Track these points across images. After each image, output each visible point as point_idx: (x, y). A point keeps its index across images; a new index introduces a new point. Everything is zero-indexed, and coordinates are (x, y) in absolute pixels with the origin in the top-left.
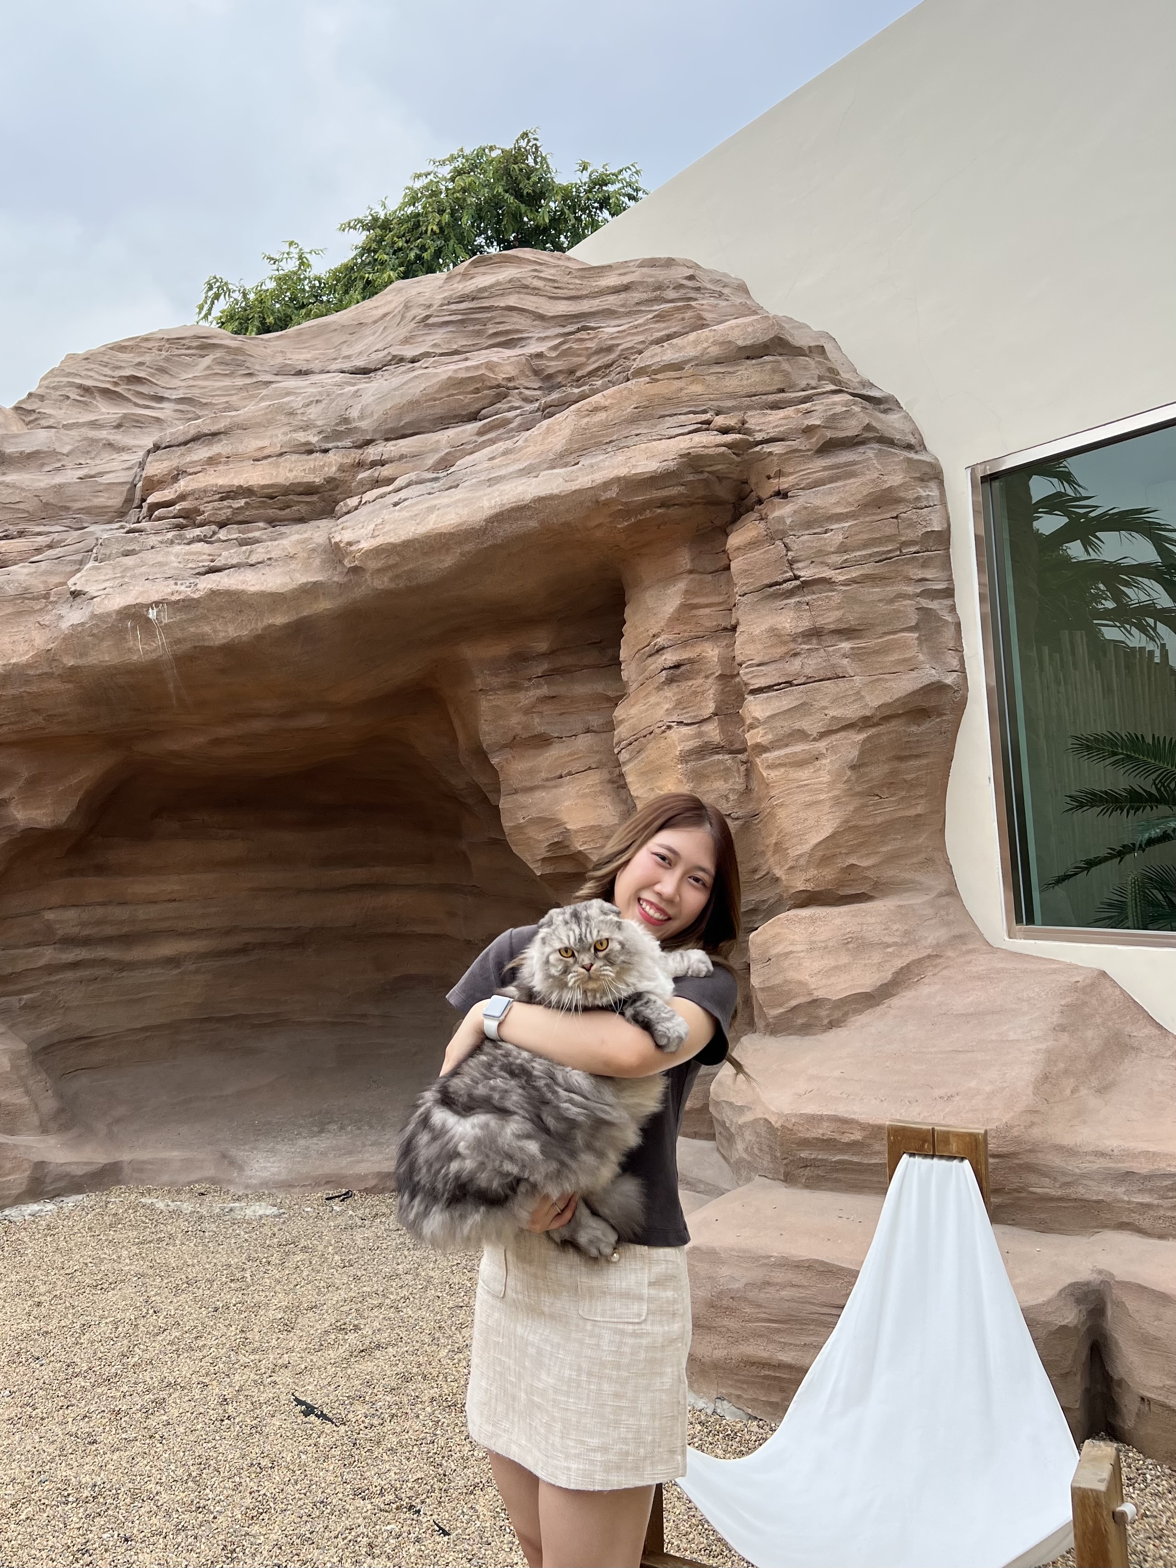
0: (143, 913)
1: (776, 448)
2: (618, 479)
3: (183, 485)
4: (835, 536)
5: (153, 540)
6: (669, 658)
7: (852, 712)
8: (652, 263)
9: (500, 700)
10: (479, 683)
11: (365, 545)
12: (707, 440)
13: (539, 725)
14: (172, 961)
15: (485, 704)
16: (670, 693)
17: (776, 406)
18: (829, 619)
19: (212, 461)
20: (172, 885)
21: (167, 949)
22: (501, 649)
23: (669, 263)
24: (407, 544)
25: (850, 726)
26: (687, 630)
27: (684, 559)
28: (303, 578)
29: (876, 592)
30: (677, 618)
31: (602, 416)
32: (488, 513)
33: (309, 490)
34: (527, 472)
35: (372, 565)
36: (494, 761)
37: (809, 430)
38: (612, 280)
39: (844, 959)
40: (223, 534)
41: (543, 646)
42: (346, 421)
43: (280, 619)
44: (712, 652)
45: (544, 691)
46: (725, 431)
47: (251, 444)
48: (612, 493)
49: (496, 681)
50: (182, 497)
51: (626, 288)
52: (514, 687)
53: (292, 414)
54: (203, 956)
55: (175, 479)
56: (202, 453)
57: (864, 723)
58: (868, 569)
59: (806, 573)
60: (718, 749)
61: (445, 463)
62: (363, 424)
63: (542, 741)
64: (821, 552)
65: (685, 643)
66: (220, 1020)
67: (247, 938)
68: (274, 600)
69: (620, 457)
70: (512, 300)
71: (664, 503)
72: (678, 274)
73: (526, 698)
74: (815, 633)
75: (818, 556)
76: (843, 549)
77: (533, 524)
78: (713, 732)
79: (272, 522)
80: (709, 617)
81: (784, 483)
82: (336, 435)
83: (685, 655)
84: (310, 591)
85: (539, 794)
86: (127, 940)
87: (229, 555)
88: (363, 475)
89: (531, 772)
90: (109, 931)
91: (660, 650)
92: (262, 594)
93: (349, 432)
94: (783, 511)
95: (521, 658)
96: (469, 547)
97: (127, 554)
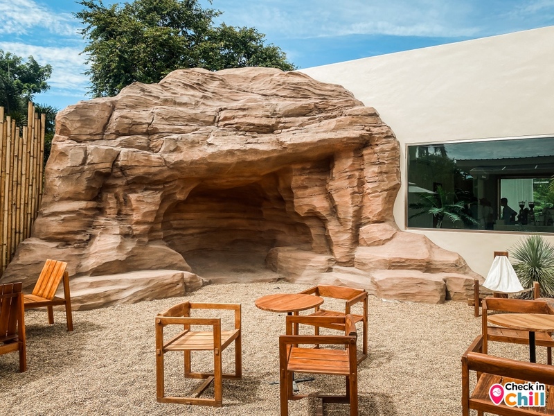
0: (187, 222)
1: (377, 136)
2: (347, 137)
3: (236, 120)
4: (386, 154)
5: (230, 133)
6: (349, 174)
7: (386, 188)
8: (337, 86)
9: (297, 178)
10: (293, 174)
11: (289, 143)
12: (364, 132)
13: (305, 184)
14: (192, 235)
15: (294, 178)
16: (347, 181)
17: (375, 127)
18: (384, 170)
19: (245, 116)
20: (191, 216)
21: (191, 231)
22: (299, 166)
23: (341, 87)
24: (299, 144)
25: (385, 190)
26: (352, 168)
27: (352, 154)
28: (271, 148)
29: (391, 166)
30: (351, 166)
31: (341, 123)
32: (317, 140)
33: (268, 126)
34: (325, 132)
35: (290, 147)
36: (294, 191)
37: (383, 133)
38: (328, 88)
39: (384, 233)
40: (247, 134)
41: (309, 167)
42: (275, 111)
43: (265, 157)
44: (357, 174)
45: (307, 176)
46: (367, 131)
47: (254, 113)
48: (345, 140)
49: (297, 173)
50: (236, 123)
51: (333, 91)
52: (301, 175)
53: (263, 107)
54: (197, 234)
55: (234, 119)
56: (242, 113)
57: (387, 190)
58: (390, 161)
59: (381, 161)
60: (357, 193)
61: (301, 125)
62: (280, 113)
63: (306, 188)
64: (384, 157)
65: (352, 171)
66: (202, 249)
67: (206, 229)
68: (265, 152)
69: (347, 133)
70: (306, 87)
71: (354, 143)
72: (343, 90)
73: (302, 178)
74: (381, 173)
75: (383, 158)
76: (387, 157)
77: (327, 143)
78: (356, 189)
79: (258, 133)
80: (357, 166)
81: (378, 143)
82: (273, 114)
83: (352, 173)
84: (273, 151)
85: (306, 199)
86: (184, 229)
87: (251, 140)
88: (281, 125)
89: (303, 194)
90: (181, 226)
91: (346, 172)
92: (263, 151)
93: (276, 114)
94: (377, 149)
95: (303, 169)
96: (312, 146)
97: (223, 136)
